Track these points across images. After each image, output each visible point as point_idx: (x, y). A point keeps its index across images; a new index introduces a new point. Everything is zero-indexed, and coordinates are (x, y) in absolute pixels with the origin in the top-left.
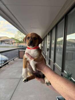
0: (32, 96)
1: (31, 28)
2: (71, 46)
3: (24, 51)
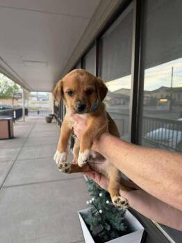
0: (28, 222)
2: (124, 104)
3: (9, 121)
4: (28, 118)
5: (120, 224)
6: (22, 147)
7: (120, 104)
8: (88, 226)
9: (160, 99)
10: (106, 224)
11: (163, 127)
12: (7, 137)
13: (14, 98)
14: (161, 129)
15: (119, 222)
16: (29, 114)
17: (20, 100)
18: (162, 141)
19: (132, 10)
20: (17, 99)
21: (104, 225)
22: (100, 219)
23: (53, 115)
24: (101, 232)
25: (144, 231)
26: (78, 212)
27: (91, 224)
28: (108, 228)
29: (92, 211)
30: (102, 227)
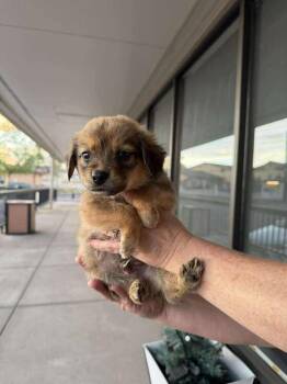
1: (58, 114)
2: (208, 187)
3: (29, 205)
4: (57, 204)
5: (215, 366)
6: (48, 246)
7: (200, 187)
8: (162, 368)
9: (266, 181)
10: (192, 364)
11: (274, 224)
12: (26, 230)
13: (35, 173)
14: (271, 227)
15: (213, 363)
16: (58, 198)
17: (44, 177)
18: (272, 246)
19: (237, 32)
20: (40, 174)
21: (188, 366)
22: (182, 356)
24: (185, 377)
25: (255, 380)
26: (144, 345)
27: (167, 364)
28: (196, 371)
29: (168, 343)
30: (186, 369)
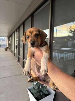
5: (46, 91)
10: (40, 92)
22: (38, 90)
23: (8, 47)
24: (39, 96)
25: (55, 93)
26: (27, 88)
27: (34, 93)
28: (42, 94)
29: (34, 87)
30: (39, 94)
